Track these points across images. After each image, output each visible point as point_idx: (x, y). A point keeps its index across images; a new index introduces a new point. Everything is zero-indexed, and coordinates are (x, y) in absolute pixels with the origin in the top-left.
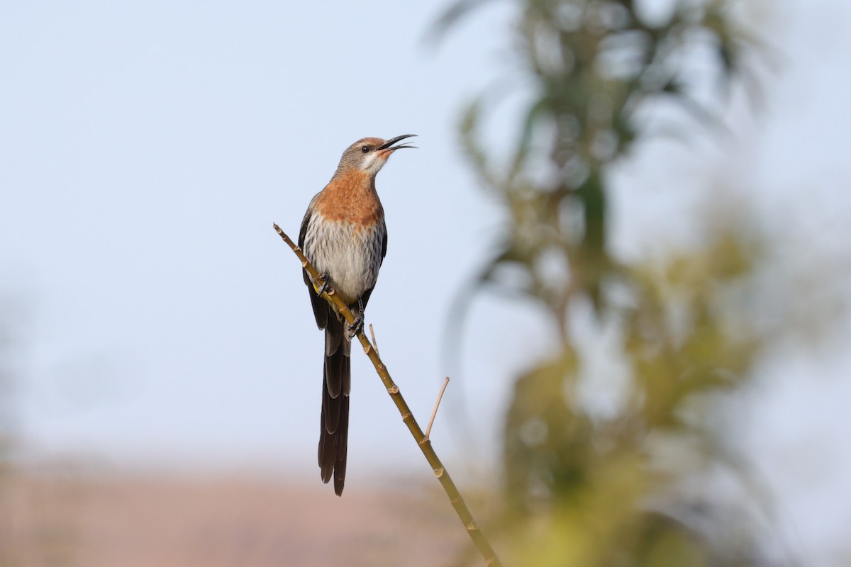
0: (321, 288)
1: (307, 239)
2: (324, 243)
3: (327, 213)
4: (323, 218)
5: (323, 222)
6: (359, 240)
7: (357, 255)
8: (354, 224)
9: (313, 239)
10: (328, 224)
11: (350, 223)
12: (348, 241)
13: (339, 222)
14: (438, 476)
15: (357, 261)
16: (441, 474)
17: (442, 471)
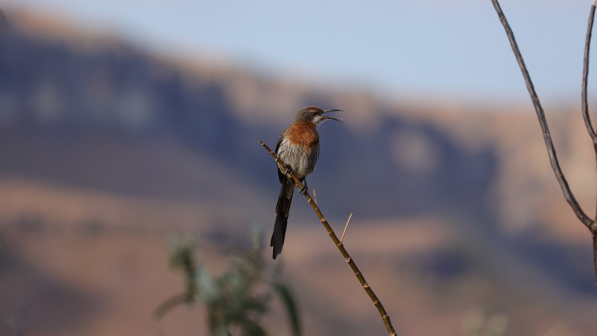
0: (286, 172)
1: (279, 151)
2: (289, 154)
3: (293, 140)
4: (290, 142)
5: (290, 144)
6: (307, 155)
7: (305, 161)
8: (305, 146)
9: (284, 151)
10: (292, 145)
11: (303, 146)
12: (301, 155)
13: (298, 145)
14: (348, 262)
15: (305, 163)
16: (349, 261)
17: (349, 259)
